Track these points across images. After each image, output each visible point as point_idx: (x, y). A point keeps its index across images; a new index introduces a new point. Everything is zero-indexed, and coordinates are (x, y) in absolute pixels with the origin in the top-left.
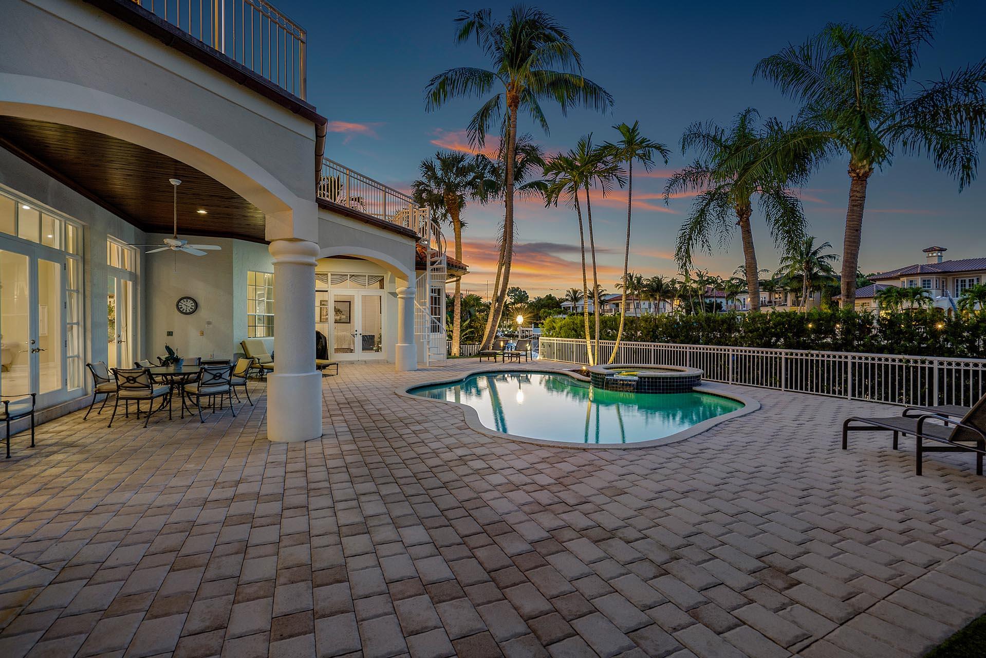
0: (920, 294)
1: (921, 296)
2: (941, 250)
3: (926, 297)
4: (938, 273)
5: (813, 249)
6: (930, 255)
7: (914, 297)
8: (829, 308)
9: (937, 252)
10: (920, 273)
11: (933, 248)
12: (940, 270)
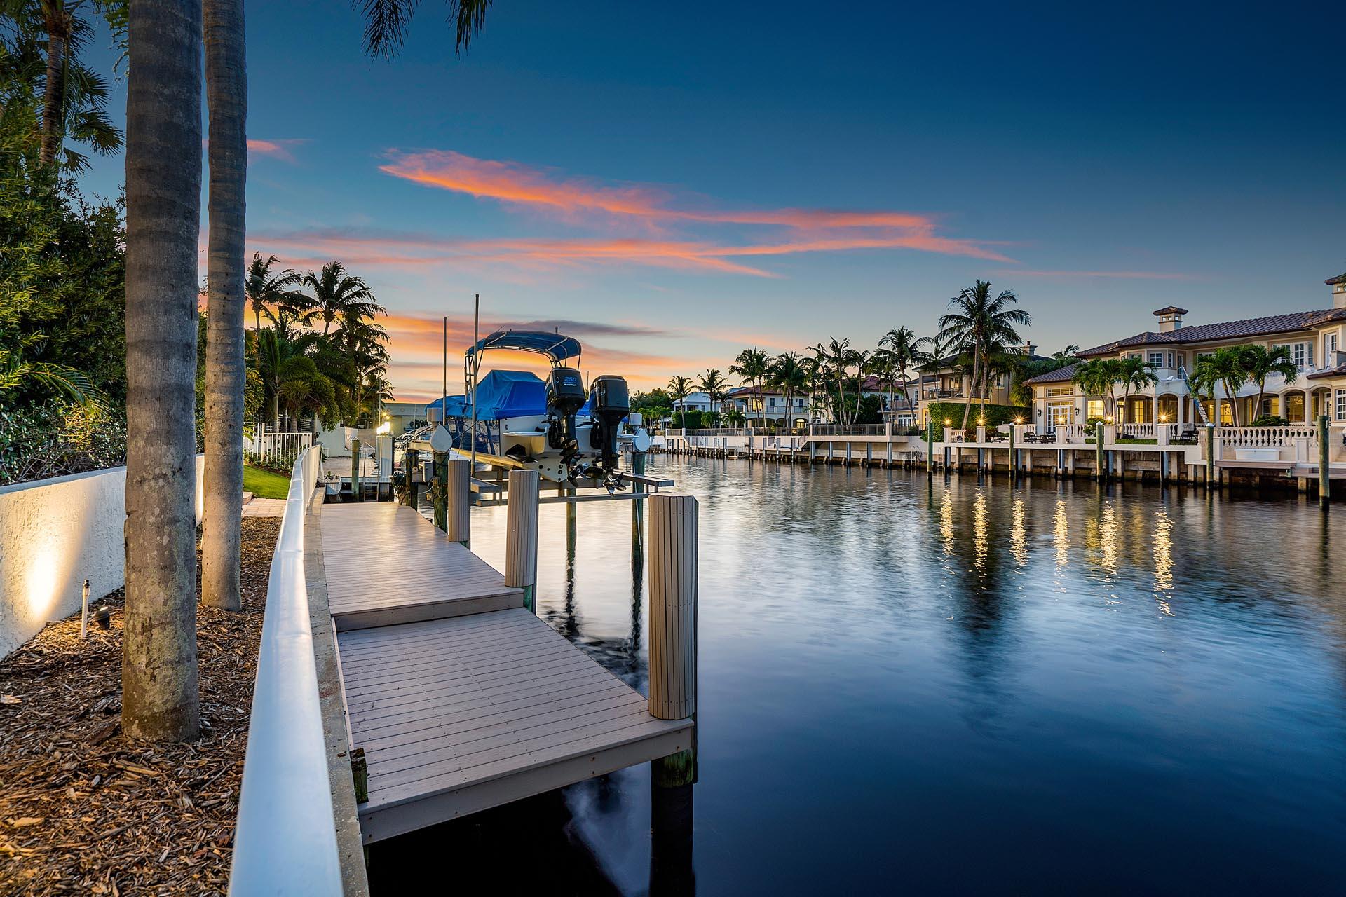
0: (1139, 371)
1: (1140, 373)
2: (1180, 312)
3: (1147, 375)
4: (1171, 343)
5: (989, 303)
6: (1164, 320)
7: (1130, 374)
8: (1022, 401)
9: (1173, 315)
10: (1145, 344)
11: (1168, 308)
12: (1174, 339)
